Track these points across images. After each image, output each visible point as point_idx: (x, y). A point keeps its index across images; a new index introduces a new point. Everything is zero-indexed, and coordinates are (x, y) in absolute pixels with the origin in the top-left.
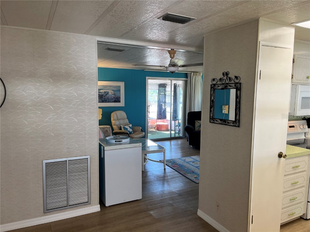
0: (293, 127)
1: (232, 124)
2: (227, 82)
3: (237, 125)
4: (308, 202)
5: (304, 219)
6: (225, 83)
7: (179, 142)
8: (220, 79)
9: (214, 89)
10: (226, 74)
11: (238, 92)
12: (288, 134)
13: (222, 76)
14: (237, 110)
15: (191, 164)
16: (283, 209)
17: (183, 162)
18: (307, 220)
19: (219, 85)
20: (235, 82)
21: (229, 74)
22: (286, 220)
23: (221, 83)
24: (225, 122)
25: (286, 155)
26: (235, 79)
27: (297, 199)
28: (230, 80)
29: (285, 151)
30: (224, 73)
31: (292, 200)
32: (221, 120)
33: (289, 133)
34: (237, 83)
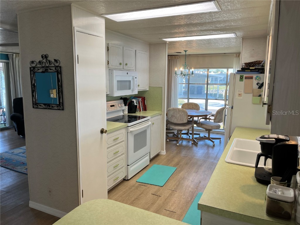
0: (113, 106)
1: (56, 108)
2: (47, 65)
3: (61, 109)
4: (128, 165)
5: (126, 180)
6: (45, 66)
7: (6, 133)
8: (40, 62)
9: (34, 73)
10: (45, 57)
11: (59, 76)
12: (107, 113)
13: (41, 59)
14: (60, 94)
15: (20, 156)
16: (108, 177)
17: (11, 155)
18: (128, 180)
19: (39, 68)
20: (55, 65)
21: (49, 57)
22: (112, 185)
23: (40, 66)
24: (50, 106)
25: (106, 131)
26: (55, 62)
27: (119, 166)
28: (50, 64)
29: (106, 127)
30: (43, 55)
31: (115, 167)
32: (45, 104)
33: (108, 111)
34: (58, 66)
